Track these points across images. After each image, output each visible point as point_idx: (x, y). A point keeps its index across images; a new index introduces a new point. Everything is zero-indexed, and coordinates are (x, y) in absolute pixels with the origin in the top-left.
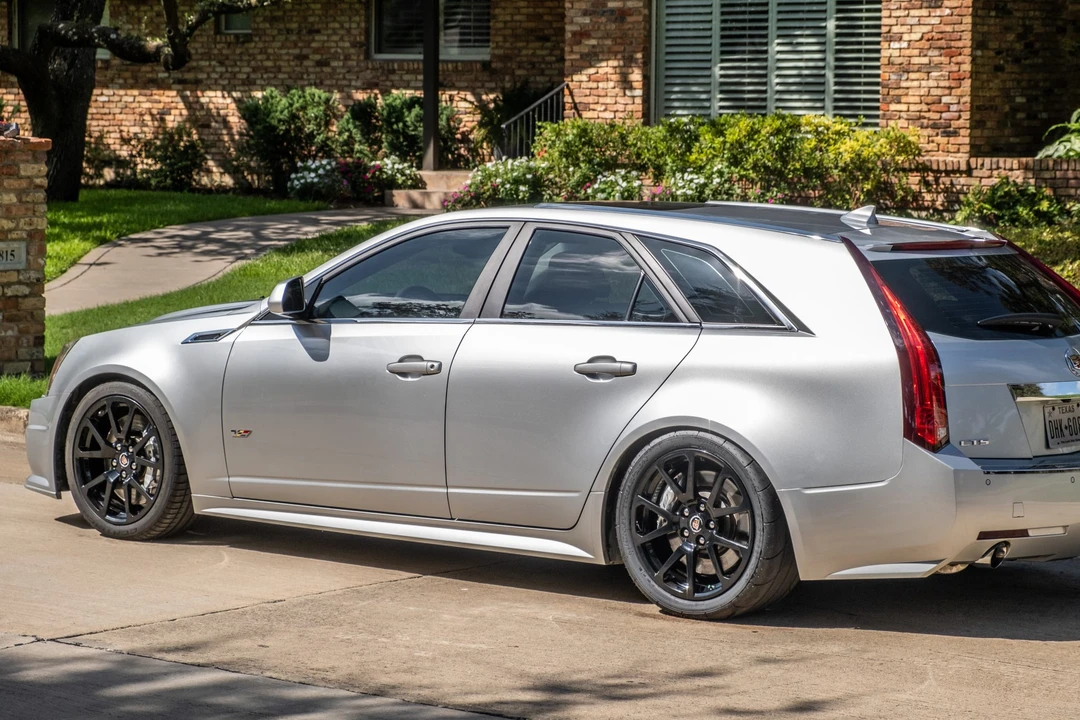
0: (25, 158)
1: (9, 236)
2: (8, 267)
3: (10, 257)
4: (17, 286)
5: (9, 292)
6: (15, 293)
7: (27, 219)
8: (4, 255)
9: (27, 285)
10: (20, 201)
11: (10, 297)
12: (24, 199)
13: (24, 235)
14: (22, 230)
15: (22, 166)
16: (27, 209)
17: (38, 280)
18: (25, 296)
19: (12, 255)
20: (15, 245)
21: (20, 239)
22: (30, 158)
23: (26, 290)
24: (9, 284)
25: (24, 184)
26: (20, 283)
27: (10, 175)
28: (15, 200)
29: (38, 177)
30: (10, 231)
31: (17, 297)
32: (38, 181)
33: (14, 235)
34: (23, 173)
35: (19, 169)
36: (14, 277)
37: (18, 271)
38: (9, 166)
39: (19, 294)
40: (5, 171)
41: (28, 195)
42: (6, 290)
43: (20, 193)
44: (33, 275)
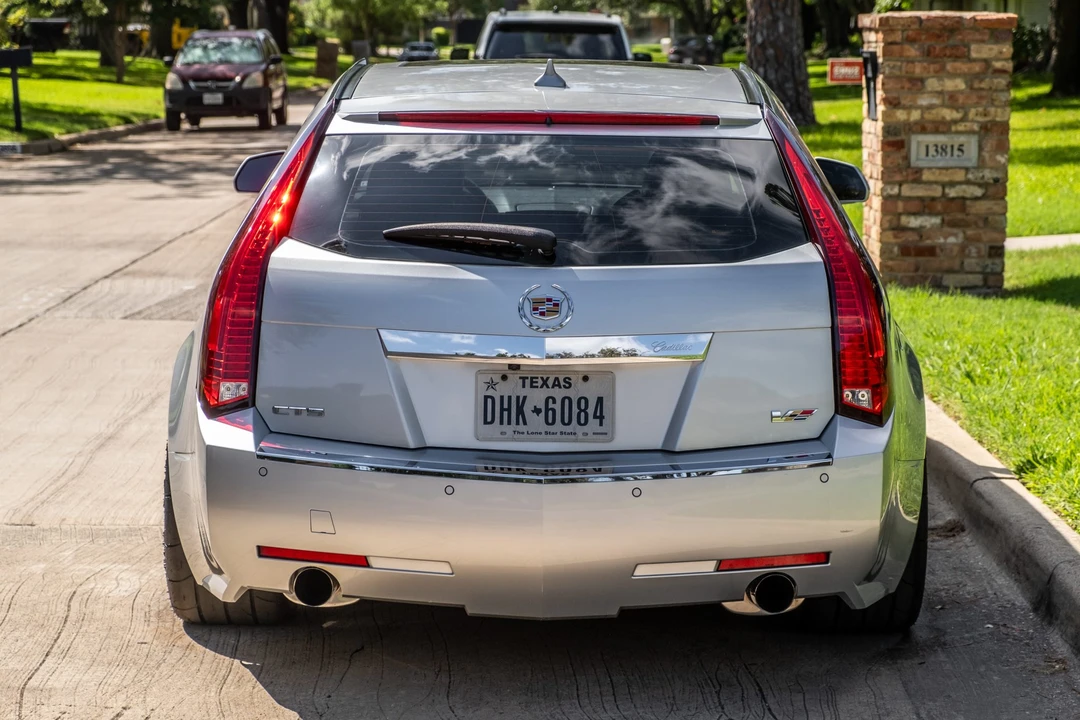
0: (978, 36)
1: (953, 128)
2: (951, 163)
3: (956, 152)
4: (964, 187)
5: (952, 193)
6: (961, 194)
7: (981, 109)
8: (949, 150)
9: (980, 185)
10: (971, 88)
11: (953, 199)
12: (976, 85)
13: (976, 127)
14: (973, 121)
15: (973, 47)
16: (981, 98)
17: (996, 181)
18: (977, 199)
19: (960, 150)
20: (962, 139)
21: (971, 132)
22: (986, 37)
23: (979, 192)
24: (952, 184)
25: (977, 68)
26: (968, 182)
27: (956, 58)
28: (962, 86)
29: (998, 60)
30: (955, 122)
31: (964, 199)
32: (998, 65)
33: (961, 127)
34: (974, 55)
35: (969, 50)
36: (960, 176)
37: (967, 169)
38: (955, 47)
39: (968, 195)
40: (948, 52)
41: (981, 81)
42: (947, 190)
43: (971, 79)
44: (988, 175)
